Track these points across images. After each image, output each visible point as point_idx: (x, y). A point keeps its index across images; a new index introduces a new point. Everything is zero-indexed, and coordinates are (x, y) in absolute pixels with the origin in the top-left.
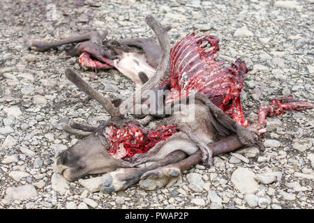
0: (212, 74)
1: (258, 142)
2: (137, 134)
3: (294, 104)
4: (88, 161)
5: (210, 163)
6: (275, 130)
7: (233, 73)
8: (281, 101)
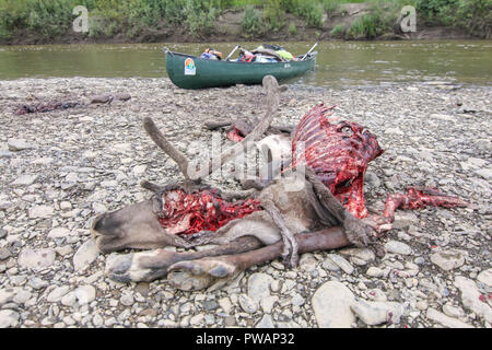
0: (329, 145)
1: (375, 242)
2: (209, 205)
3: (440, 198)
4: (131, 230)
5: (293, 263)
6: (406, 229)
7: (356, 146)
8: (421, 192)
